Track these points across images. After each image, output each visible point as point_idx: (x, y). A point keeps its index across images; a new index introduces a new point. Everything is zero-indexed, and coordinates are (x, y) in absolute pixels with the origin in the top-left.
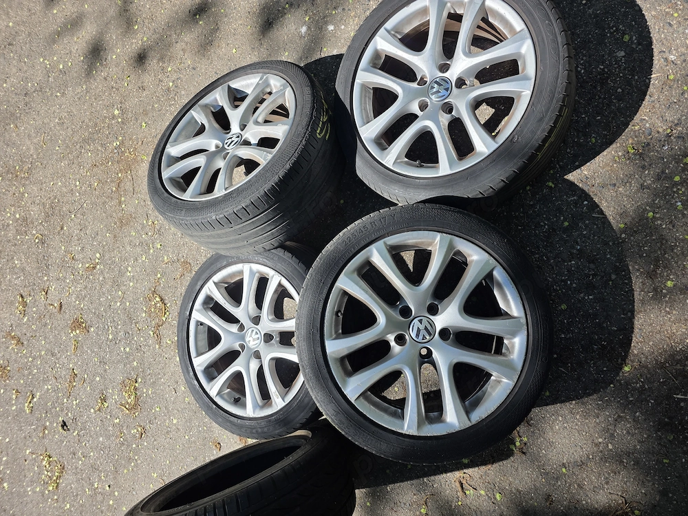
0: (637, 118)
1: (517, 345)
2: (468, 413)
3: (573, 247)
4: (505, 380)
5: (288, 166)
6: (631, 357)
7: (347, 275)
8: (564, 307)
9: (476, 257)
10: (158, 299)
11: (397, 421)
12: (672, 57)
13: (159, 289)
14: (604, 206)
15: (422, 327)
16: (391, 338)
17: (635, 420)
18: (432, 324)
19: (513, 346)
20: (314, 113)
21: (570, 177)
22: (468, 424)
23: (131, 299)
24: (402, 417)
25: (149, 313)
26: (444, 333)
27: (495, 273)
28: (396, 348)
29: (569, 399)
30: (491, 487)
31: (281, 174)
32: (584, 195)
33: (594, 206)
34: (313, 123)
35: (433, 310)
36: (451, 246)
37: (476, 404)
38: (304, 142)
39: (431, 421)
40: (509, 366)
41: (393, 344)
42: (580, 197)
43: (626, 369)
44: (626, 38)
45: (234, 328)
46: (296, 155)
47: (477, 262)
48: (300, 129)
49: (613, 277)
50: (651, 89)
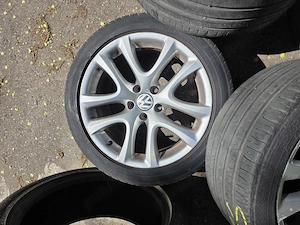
10: (45, 25)
13: (50, 18)
23: (19, 14)
25: (33, 33)
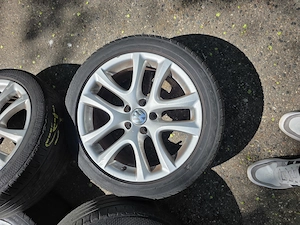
0: (253, 140)
5: (17, 176)
12: (274, 108)
14: (233, 189)
20: (44, 128)
31: (11, 183)
32: (222, 181)
33: (227, 189)
34: (42, 135)
38: (33, 154)
44: (250, 91)
46: (25, 166)
48: (30, 142)
50: (261, 125)
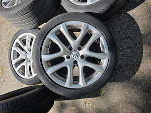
1: (105, 62)
2: (86, 82)
3: (126, 35)
4: (99, 73)
6: (139, 70)
7: (51, 34)
8: (121, 53)
9: (95, 32)
11: (63, 83)
14: (138, 22)
15: (75, 54)
16: (65, 56)
17: (138, 89)
18: (79, 53)
19: (103, 62)
21: (129, 13)
22: (86, 86)
24: (65, 82)
26: (82, 57)
27: (101, 38)
28: (66, 60)
29: (119, 81)
30: (93, 104)
32: (132, 19)
33: (135, 22)
35: (80, 49)
36: (87, 28)
37: (89, 80)
39: (74, 84)
40: (102, 68)
41: (66, 58)
42: (131, 19)
43: (137, 73)
45: (24, 53)
47: (95, 33)
49: (138, 45)
